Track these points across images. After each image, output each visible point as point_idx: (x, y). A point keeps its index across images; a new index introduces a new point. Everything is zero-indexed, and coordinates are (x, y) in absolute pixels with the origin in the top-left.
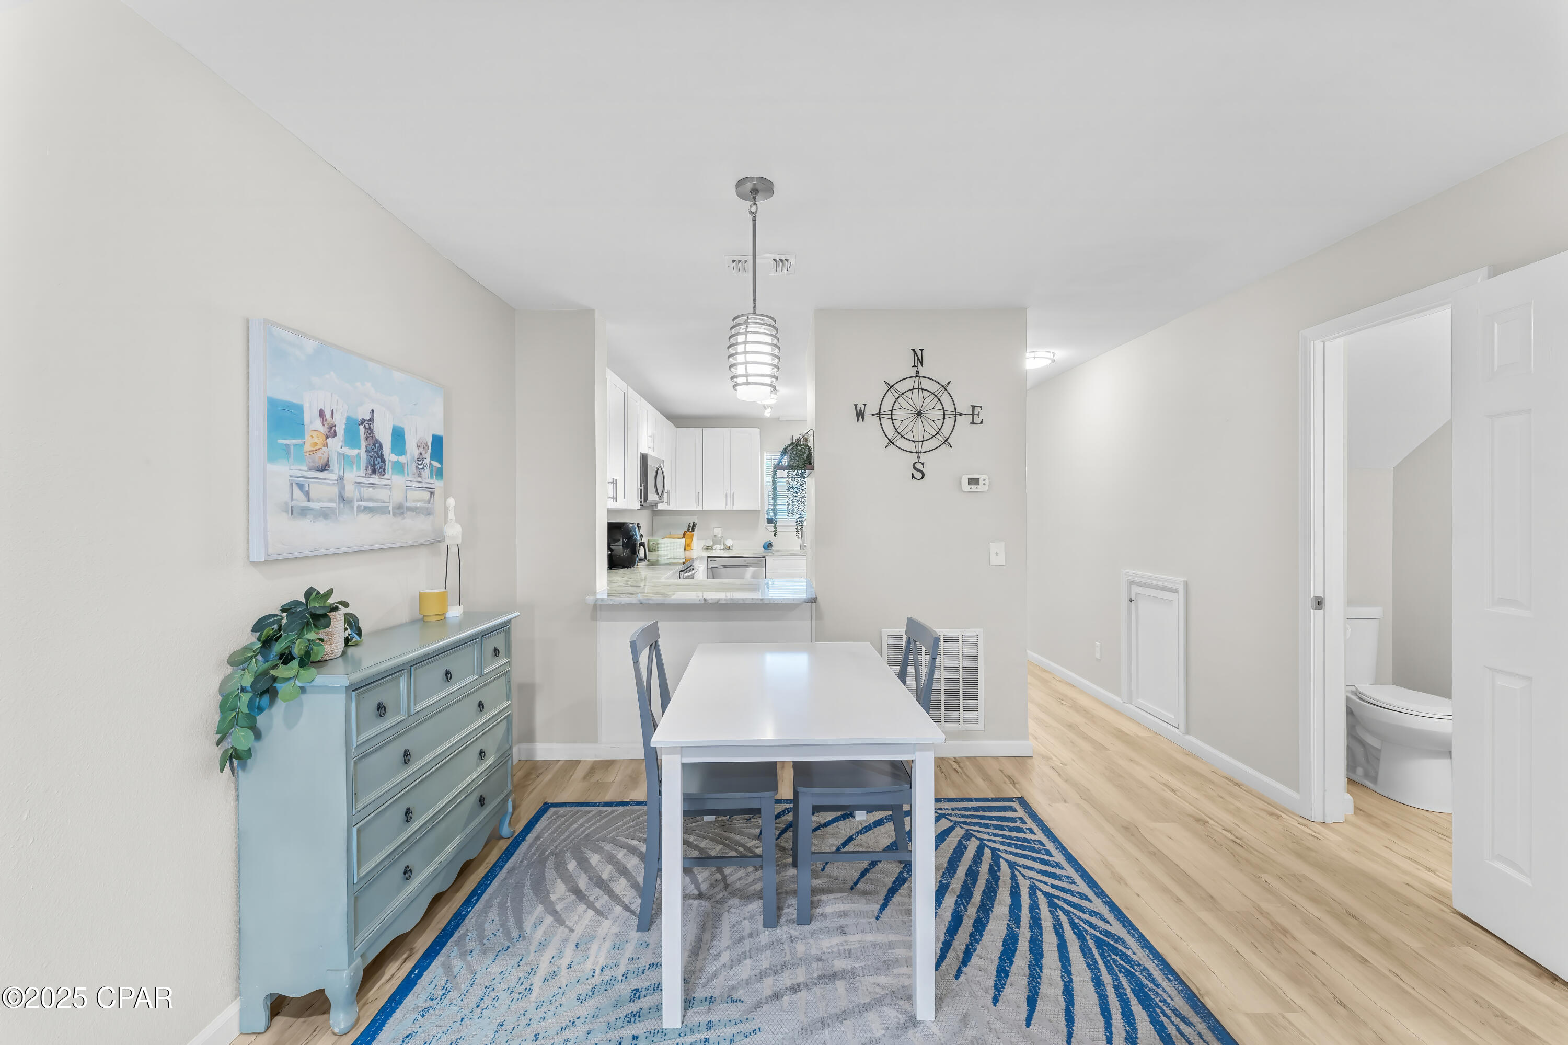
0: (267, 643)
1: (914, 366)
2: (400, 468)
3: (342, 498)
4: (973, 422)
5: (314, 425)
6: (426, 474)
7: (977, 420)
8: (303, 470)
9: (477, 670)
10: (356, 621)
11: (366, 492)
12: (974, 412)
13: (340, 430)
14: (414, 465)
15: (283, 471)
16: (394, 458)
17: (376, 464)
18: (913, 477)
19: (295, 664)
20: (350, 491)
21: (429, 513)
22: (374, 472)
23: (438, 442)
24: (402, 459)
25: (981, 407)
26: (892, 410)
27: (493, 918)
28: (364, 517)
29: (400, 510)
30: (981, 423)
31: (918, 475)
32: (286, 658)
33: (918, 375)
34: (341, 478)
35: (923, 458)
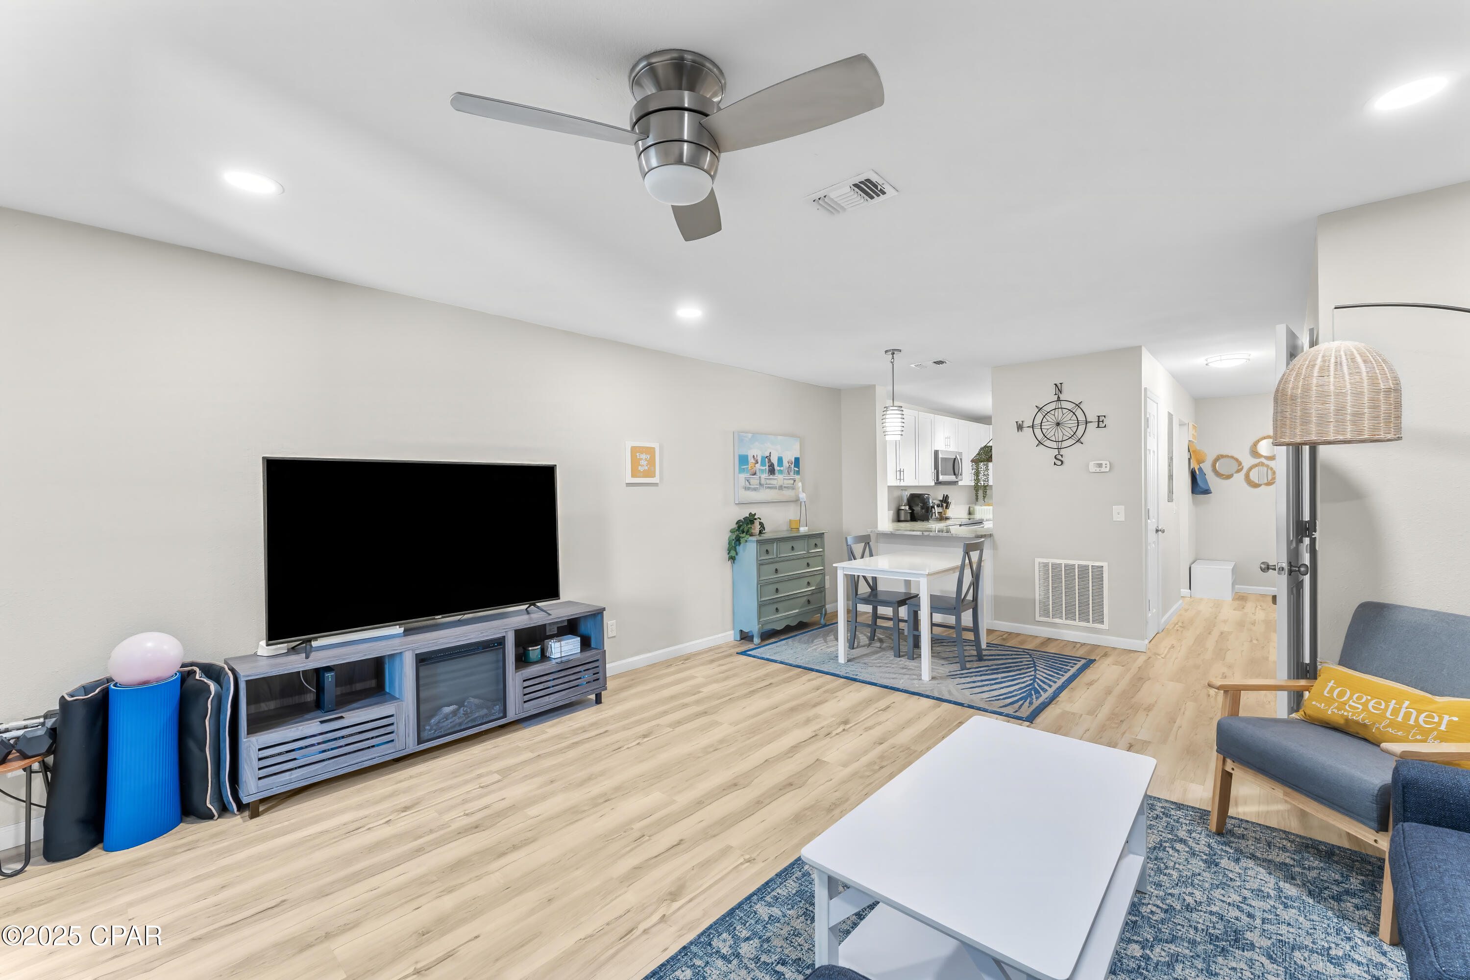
0: (739, 527)
1: (1056, 394)
2: (781, 472)
3: (760, 484)
4: (1098, 427)
5: (752, 461)
6: (792, 473)
7: (1101, 424)
8: (748, 475)
9: (806, 549)
10: (763, 524)
11: (768, 482)
12: (1100, 421)
13: (759, 461)
14: (787, 470)
15: (743, 476)
16: (779, 468)
17: (772, 471)
18: (1055, 464)
19: (745, 533)
20: (763, 481)
21: (793, 489)
22: (771, 474)
23: (797, 460)
24: (782, 468)
25: (1105, 416)
26: (1041, 423)
27: (807, 638)
28: (768, 490)
29: (781, 488)
30: (1105, 427)
31: (1059, 463)
32: (743, 532)
33: (1059, 400)
34: (760, 477)
35: (1062, 452)
